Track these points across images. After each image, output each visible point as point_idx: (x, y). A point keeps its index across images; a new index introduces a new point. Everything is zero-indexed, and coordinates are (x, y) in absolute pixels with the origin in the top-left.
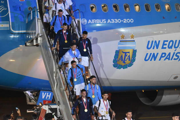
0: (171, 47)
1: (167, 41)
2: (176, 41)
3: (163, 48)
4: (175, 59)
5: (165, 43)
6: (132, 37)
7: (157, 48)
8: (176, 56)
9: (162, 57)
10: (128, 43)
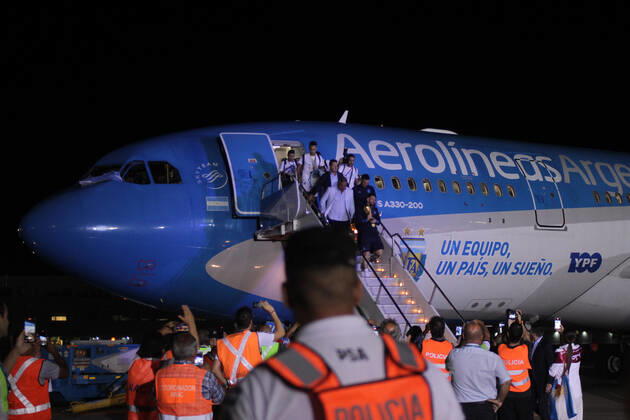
0: (476, 254)
1: (470, 242)
2: (483, 243)
3: (464, 253)
4: (479, 274)
5: (468, 245)
6: (421, 233)
7: (456, 254)
8: (482, 268)
9: (461, 268)
10: (415, 242)
